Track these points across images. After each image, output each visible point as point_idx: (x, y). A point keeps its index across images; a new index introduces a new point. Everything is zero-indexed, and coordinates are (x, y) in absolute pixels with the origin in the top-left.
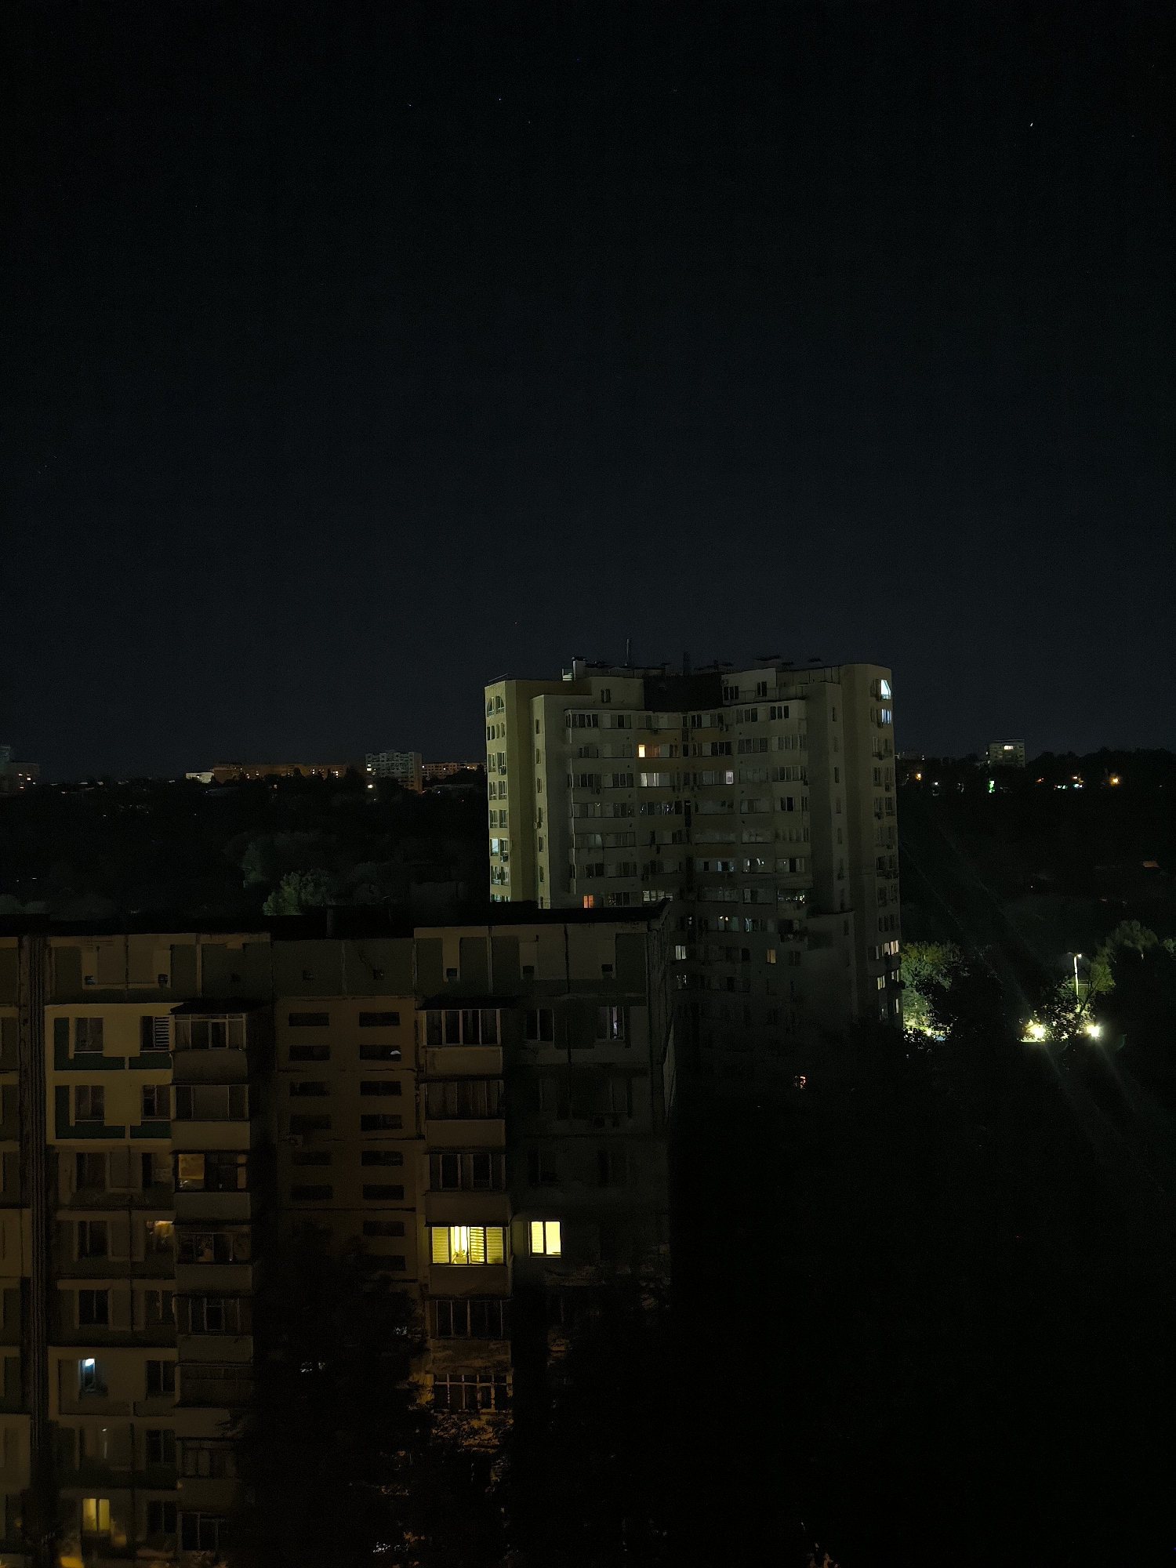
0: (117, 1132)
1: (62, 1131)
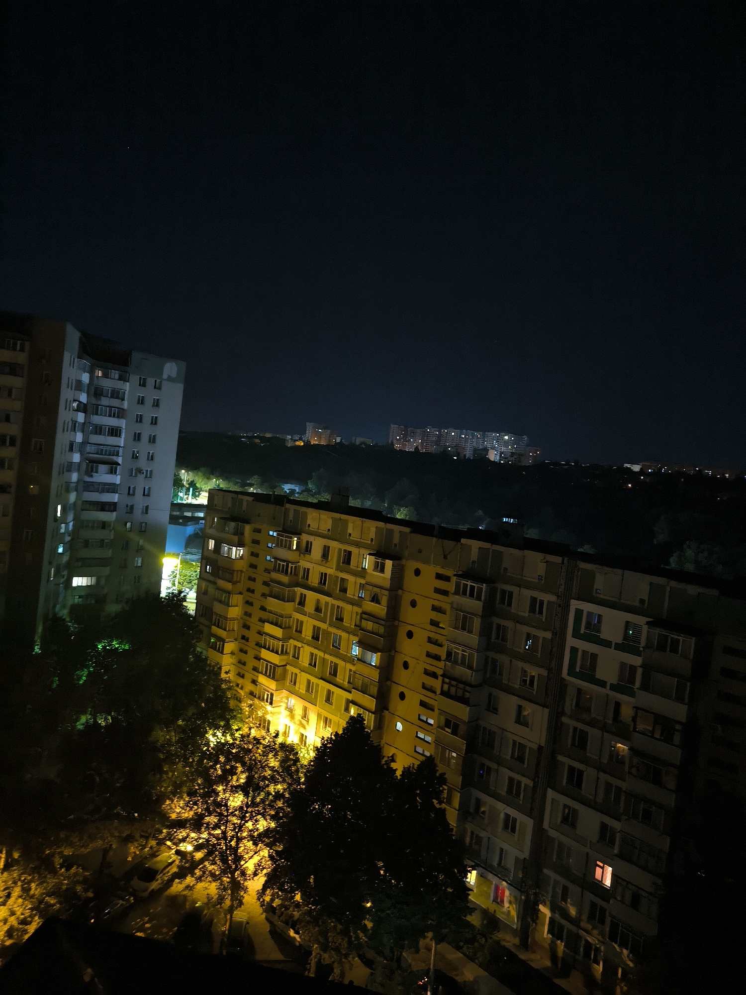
0: (602, 684)
1: (571, 672)
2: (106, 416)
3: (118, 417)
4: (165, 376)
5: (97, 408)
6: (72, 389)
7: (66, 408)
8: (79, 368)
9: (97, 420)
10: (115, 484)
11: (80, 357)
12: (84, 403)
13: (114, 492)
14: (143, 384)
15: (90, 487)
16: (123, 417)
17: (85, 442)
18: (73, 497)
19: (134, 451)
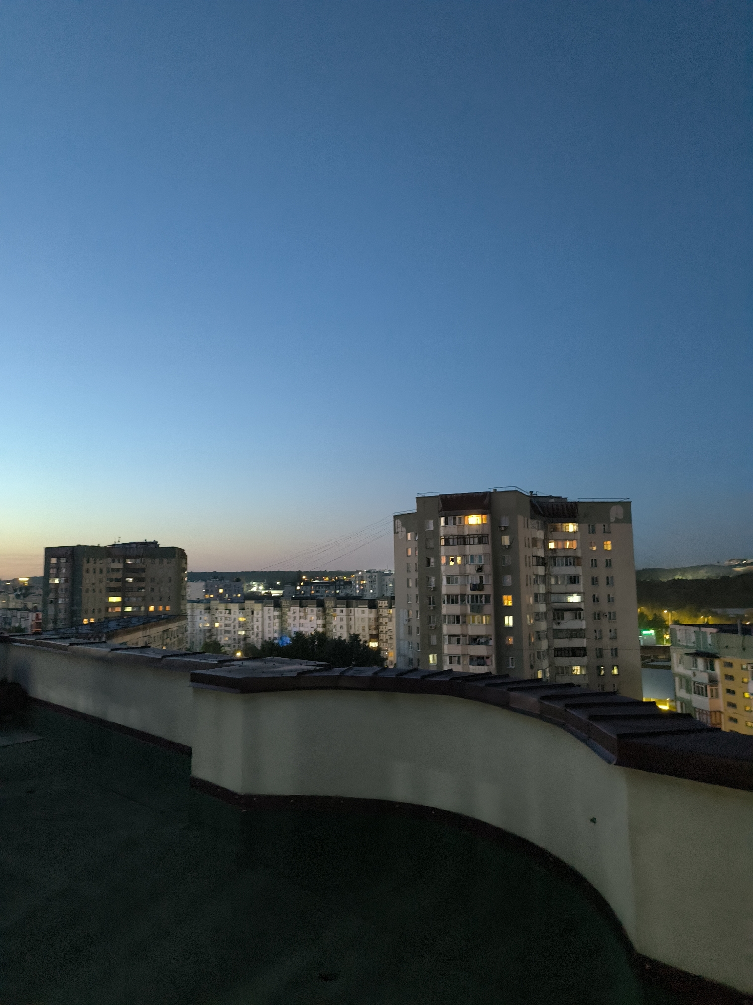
2: (562, 565)
3: (574, 565)
4: (612, 519)
5: (555, 560)
6: (529, 547)
7: (526, 565)
8: (533, 527)
9: (556, 570)
10: (582, 629)
11: (531, 519)
12: (542, 558)
13: (581, 638)
14: (593, 531)
15: (557, 634)
16: (580, 566)
17: (548, 593)
18: (544, 645)
19: (594, 596)
